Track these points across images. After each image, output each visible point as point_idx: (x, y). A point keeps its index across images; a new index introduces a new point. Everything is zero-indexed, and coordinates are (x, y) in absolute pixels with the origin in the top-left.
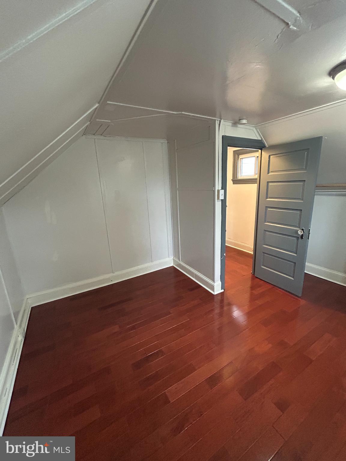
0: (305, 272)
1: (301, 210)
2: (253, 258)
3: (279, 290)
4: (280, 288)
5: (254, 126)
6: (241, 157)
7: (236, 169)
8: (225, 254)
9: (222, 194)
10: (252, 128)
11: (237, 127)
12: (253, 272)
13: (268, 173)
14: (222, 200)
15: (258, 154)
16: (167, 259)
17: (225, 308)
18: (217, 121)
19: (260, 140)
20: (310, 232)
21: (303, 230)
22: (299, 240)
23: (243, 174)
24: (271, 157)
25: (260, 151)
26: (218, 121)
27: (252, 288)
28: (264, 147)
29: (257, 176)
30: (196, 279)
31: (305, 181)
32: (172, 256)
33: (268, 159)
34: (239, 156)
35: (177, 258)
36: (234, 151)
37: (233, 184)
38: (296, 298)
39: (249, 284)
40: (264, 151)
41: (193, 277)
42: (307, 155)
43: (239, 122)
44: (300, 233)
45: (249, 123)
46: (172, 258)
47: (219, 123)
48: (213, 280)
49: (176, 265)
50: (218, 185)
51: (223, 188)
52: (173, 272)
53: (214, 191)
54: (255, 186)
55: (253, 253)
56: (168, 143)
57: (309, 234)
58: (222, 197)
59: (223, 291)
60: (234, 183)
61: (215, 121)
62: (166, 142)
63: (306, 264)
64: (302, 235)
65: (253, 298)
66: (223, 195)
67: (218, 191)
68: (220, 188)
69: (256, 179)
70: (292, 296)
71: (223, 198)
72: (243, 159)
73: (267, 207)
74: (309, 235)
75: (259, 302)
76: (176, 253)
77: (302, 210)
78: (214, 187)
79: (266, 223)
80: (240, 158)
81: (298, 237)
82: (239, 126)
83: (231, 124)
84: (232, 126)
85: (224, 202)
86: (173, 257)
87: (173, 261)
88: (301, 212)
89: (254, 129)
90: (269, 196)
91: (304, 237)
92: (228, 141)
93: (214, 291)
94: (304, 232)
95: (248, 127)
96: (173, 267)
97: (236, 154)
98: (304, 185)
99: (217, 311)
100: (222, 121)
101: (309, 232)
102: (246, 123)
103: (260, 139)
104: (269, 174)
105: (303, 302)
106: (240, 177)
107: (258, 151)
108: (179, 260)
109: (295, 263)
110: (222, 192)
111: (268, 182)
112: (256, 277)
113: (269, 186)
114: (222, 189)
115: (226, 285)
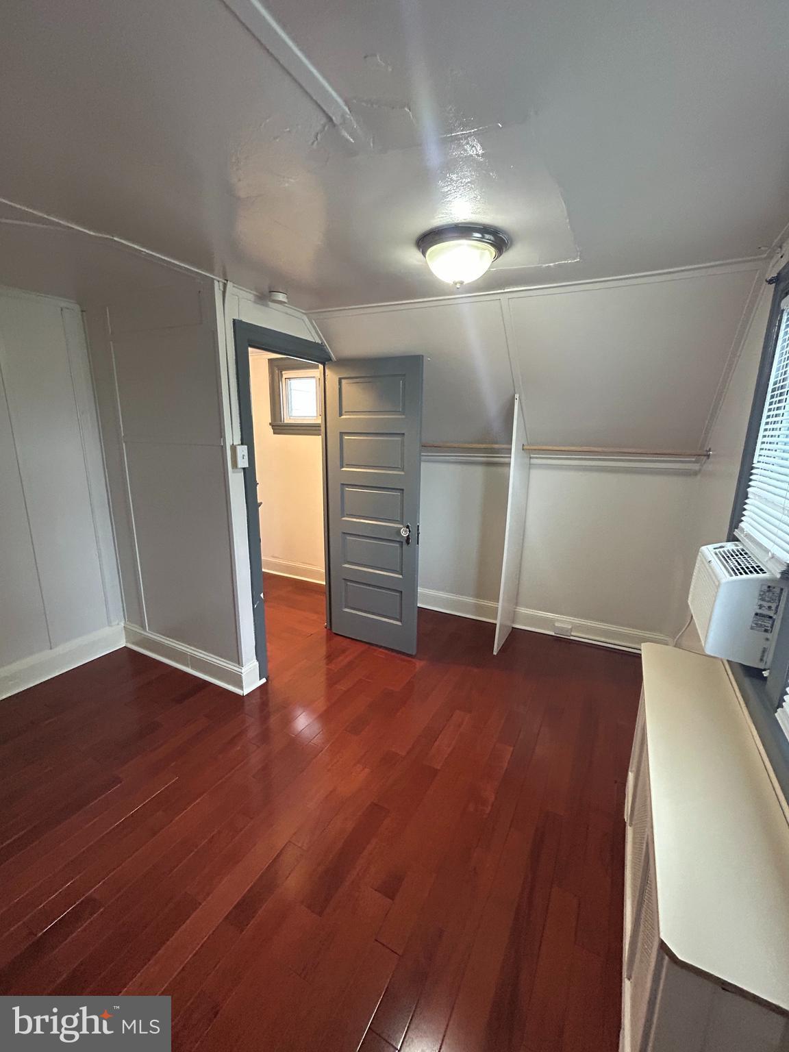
0: (419, 605)
1: (403, 490)
2: (325, 593)
3: (381, 652)
4: (381, 647)
5: (304, 312)
6: (286, 374)
7: (277, 401)
8: (262, 595)
9: (244, 456)
10: (299, 315)
11: (267, 306)
12: (329, 623)
13: (341, 415)
14: (244, 469)
15: (318, 372)
16: (107, 631)
17: (273, 720)
18: (216, 283)
19: (318, 344)
20: (420, 531)
21: (408, 527)
22: (404, 546)
23: (295, 413)
24: (344, 382)
25: (321, 366)
26: (221, 284)
27: (330, 658)
28: (330, 359)
29: (319, 421)
30: (193, 667)
31: (403, 434)
32: (121, 621)
33: (338, 386)
34: (281, 372)
35: (136, 624)
36: (270, 361)
37: (274, 433)
38: (410, 659)
39: (323, 651)
40: (329, 368)
41: (187, 665)
42: (404, 384)
43: (270, 296)
44: (404, 533)
45: (292, 302)
46: (122, 624)
47: (222, 288)
48: (239, 661)
49: (133, 643)
50: (232, 435)
51: (244, 442)
52: (127, 662)
53: (223, 448)
54: (318, 441)
55: (325, 583)
56: (82, 311)
57: (418, 534)
58: (243, 463)
59: (264, 680)
60: (276, 431)
61: (213, 283)
62: (77, 308)
63: (420, 590)
64: (408, 537)
65: (332, 681)
66: (246, 457)
67: (234, 448)
68: (237, 441)
69: (318, 426)
70: (403, 657)
71: (246, 465)
72: (292, 381)
73: (343, 484)
74: (418, 536)
75: (342, 687)
76: (133, 612)
77: (405, 491)
78: (221, 437)
79: (344, 517)
80: (284, 376)
81: (402, 542)
82: (271, 304)
83: (251, 297)
84: (255, 302)
85: (249, 475)
86: (125, 623)
87: (125, 631)
88: (403, 493)
89: (305, 318)
90: (345, 462)
91: (410, 541)
92: (248, 336)
93: (241, 688)
94: (410, 531)
95: (290, 311)
96: (125, 650)
97: (276, 369)
98: (403, 442)
99: (253, 733)
100: (229, 285)
101: (418, 530)
102: (285, 302)
103: (320, 342)
104: (342, 417)
105: (419, 664)
106: (287, 420)
107: (317, 367)
108: (143, 627)
109: (401, 592)
110: (242, 451)
111: (342, 434)
112: (335, 633)
113: (344, 441)
114: (242, 444)
115: (270, 666)
